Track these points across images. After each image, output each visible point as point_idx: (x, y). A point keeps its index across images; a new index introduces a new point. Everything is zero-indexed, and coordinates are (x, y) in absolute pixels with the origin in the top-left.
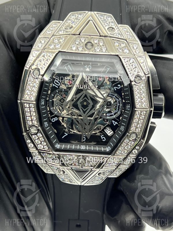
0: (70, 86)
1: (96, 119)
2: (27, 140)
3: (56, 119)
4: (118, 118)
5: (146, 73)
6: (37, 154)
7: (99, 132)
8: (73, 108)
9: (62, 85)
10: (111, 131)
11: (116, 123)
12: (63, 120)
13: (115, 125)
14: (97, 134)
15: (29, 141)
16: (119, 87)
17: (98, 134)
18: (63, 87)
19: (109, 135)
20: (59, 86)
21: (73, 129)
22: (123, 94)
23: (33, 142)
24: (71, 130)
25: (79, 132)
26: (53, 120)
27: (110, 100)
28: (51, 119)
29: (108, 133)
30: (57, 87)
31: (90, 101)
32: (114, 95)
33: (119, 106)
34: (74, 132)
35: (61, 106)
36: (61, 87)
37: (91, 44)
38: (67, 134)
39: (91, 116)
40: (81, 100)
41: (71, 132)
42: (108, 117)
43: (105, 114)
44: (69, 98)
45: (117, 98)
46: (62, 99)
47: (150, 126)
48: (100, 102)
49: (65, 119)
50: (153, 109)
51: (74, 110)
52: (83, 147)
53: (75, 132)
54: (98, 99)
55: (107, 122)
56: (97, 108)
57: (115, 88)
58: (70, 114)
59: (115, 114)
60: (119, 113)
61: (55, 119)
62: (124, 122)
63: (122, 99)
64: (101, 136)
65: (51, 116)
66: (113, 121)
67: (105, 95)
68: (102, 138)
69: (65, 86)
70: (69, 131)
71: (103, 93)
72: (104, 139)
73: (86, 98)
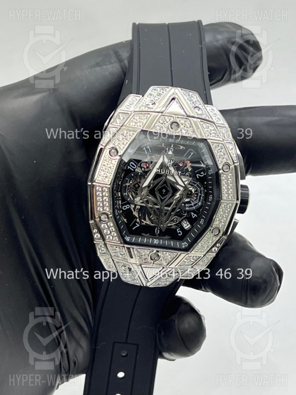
0: (146, 170)
1: (173, 210)
2: (94, 229)
3: (128, 206)
4: (198, 209)
5: (235, 162)
6: (103, 246)
7: (175, 225)
8: (149, 194)
9: (138, 167)
10: (188, 225)
11: (195, 215)
12: (134, 209)
13: (193, 217)
14: (172, 227)
15: (95, 231)
16: (202, 174)
17: (174, 227)
18: (139, 170)
19: (186, 228)
20: (134, 169)
21: (145, 220)
22: (205, 183)
23: (100, 232)
24: (142, 220)
25: (152, 223)
26: (125, 208)
27: (191, 189)
28: (122, 207)
29: (184, 226)
30: (133, 170)
31: (170, 189)
32: (195, 184)
33: (200, 196)
34: (146, 224)
35: (134, 193)
36: (136, 170)
37: (177, 124)
38: (138, 225)
39: (169, 206)
40: (159, 186)
41: (143, 222)
42: (187, 208)
43: (183, 205)
44: (146, 184)
45: (199, 187)
46: (137, 184)
47: (234, 221)
48: (180, 190)
49: (137, 207)
50: (239, 203)
51: (150, 198)
52: (156, 242)
53: (148, 223)
54: (178, 186)
55: (185, 213)
56: (176, 197)
57: (197, 175)
58: (145, 202)
59: (194, 205)
60: (200, 204)
61: (126, 206)
62: (205, 214)
63: (204, 188)
64: (178, 230)
65: (122, 202)
66: (192, 213)
67: (186, 183)
68: (178, 232)
69: (141, 169)
70: (141, 222)
71: (184, 180)
72: (180, 233)
73: (165, 185)
